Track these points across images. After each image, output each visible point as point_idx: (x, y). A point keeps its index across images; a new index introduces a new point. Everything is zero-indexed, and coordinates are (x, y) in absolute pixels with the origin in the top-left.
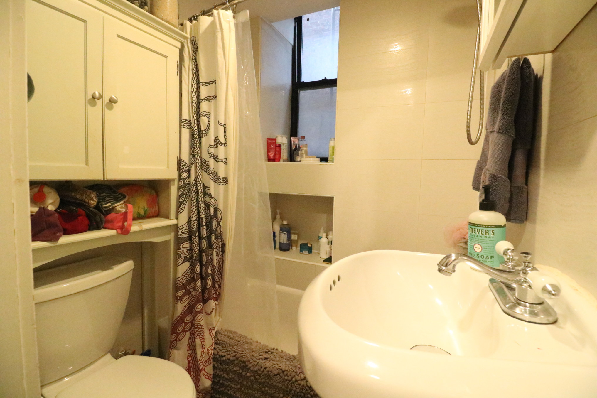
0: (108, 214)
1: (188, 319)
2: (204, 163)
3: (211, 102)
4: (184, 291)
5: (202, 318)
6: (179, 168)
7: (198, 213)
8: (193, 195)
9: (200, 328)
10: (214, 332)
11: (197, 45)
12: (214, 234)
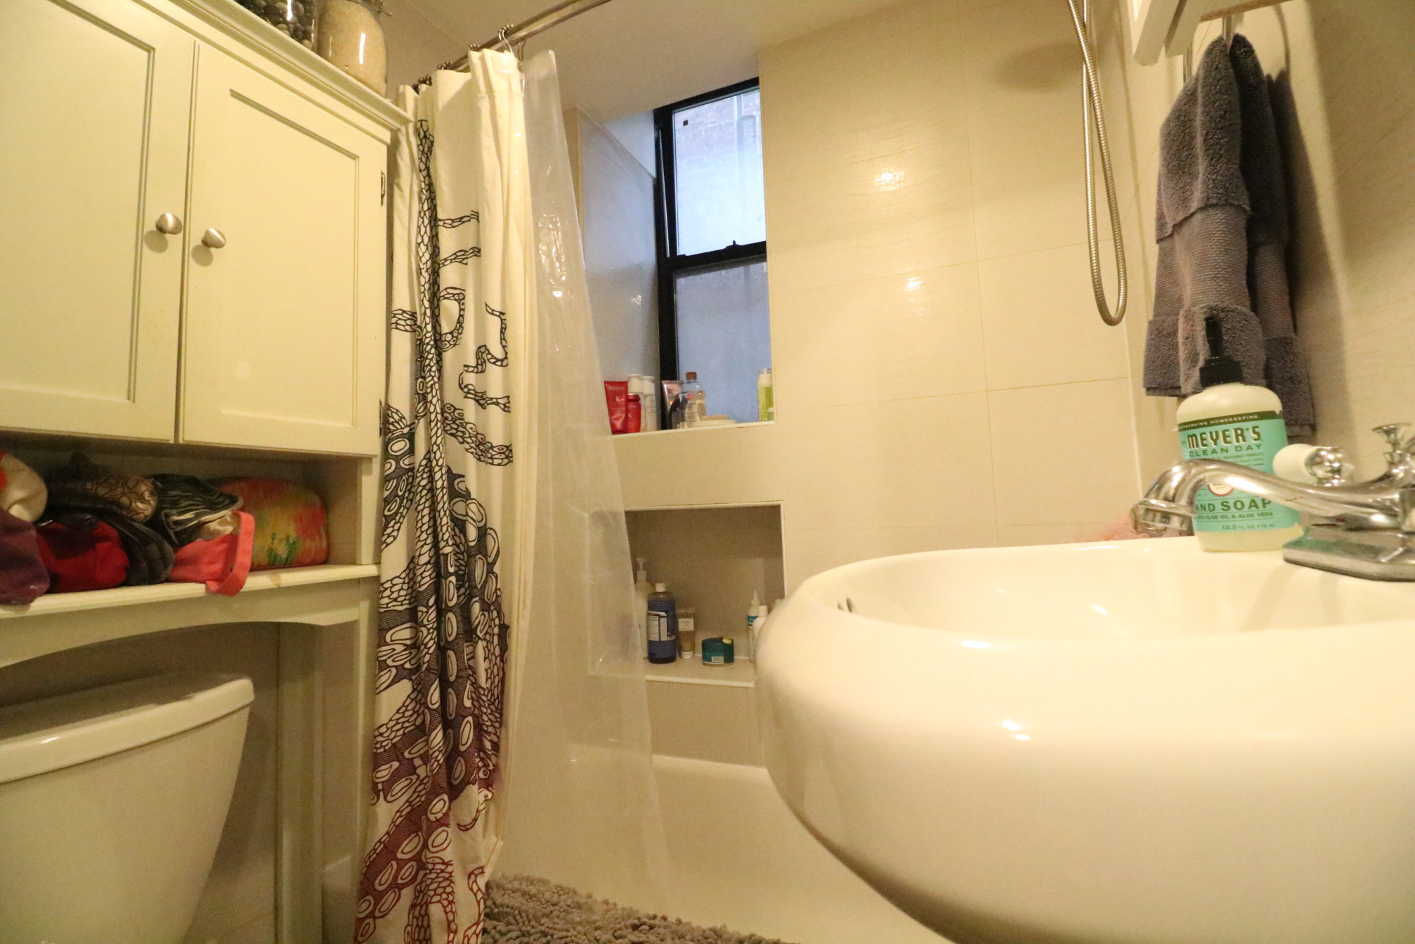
0: (183, 543)
1: (408, 848)
2: (450, 413)
3: (466, 264)
4: (396, 764)
5: (448, 840)
6: (386, 429)
7: (436, 545)
8: (422, 497)
9: (443, 871)
10: (482, 882)
11: (431, 138)
12: (477, 598)
